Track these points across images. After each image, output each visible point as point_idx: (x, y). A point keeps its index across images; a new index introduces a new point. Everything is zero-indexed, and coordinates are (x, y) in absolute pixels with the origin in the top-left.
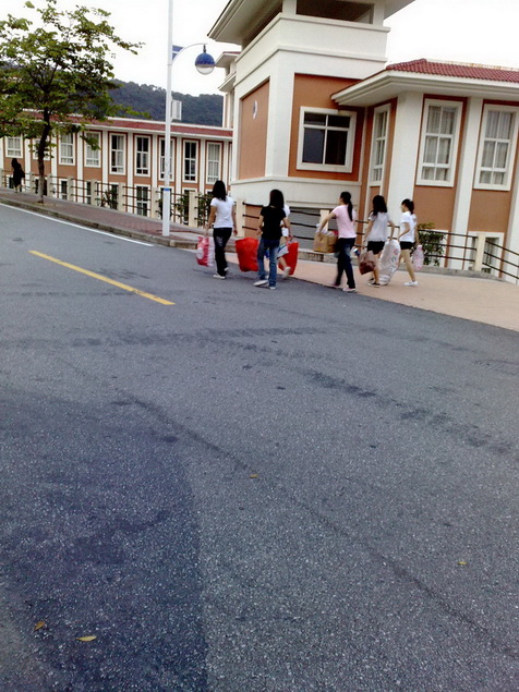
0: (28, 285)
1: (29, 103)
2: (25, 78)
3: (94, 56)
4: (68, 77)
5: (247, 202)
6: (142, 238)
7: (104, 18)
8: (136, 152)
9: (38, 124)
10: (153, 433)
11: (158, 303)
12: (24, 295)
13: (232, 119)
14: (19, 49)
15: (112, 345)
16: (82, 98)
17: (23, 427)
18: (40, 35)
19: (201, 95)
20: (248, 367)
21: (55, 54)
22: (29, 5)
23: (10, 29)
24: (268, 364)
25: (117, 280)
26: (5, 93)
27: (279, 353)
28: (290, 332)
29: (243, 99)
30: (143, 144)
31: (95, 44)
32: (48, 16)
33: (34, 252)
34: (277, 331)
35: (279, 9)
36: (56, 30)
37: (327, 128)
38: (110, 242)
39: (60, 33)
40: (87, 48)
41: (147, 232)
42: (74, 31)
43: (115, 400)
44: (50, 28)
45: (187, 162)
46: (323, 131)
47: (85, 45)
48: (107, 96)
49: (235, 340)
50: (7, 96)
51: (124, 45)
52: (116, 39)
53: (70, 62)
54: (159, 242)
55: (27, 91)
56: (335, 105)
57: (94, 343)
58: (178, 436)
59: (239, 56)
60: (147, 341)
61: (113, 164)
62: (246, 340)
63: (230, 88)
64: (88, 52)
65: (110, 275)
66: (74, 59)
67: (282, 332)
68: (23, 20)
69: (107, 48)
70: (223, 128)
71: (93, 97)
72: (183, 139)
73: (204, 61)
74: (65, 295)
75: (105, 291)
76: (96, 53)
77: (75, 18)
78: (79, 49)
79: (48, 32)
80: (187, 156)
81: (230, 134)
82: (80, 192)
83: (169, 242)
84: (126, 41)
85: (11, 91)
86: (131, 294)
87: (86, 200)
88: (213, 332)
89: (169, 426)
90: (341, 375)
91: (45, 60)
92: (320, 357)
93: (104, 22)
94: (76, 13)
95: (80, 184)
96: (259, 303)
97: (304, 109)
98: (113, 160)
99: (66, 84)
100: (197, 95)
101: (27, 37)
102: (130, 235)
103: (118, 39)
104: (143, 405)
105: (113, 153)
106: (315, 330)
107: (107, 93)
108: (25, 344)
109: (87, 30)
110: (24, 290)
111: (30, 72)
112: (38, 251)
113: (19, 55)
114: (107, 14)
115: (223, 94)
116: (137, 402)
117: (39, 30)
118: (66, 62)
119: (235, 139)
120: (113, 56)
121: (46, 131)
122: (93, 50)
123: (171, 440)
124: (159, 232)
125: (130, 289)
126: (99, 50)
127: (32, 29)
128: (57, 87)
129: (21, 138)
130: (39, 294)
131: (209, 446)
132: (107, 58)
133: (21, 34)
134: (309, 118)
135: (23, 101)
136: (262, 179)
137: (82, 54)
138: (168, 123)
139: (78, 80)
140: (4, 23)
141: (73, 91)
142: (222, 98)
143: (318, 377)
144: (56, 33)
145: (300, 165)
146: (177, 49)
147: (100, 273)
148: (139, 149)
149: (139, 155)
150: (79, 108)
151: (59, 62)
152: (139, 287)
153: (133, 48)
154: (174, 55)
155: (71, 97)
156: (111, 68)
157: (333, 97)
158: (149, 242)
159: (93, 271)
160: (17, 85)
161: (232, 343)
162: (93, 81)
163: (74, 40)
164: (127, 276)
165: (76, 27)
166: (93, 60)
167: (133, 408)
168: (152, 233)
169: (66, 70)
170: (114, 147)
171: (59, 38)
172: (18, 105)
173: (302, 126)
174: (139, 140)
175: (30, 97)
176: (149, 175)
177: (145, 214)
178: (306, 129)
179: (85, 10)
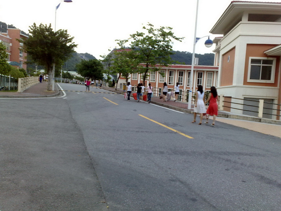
0: (138, 128)
1: (142, 62)
2: (141, 53)
3: (166, 44)
4: (156, 51)
5: (225, 96)
6: (180, 110)
7: (170, 30)
8: (178, 77)
9: (144, 68)
10: (187, 196)
11: (187, 137)
12: (137, 132)
13: (218, 63)
14: (140, 43)
15: (168, 154)
16: (160, 59)
17: (136, 186)
18: (147, 38)
19: (205, 54)
20: (227, 170)
21: (152, 44)
22: (144, 28)
23: (137, 37)
24: (237, 169)
25: (170, 127)
26: (134, 58)
27: (242, 164)
28: (246, 154)
29: (223, 55)
30: (181, 74)
31: (167, 39)
32: (150, 31)
33: (140, 115)
34: (240, 154)
35: (240, 20)
36: (153, 36)
37: (262, 65)
38: (167, 112)
39: (154, 36)
40: (163, 41)
41: (182, 108)
42: (159, 36)
43: (170, 179)
44: (151, 35)
45: (198, 80)
46: (260, 66)
47: (163, 40)
48: (169, 57)
49: (221, 156)
50: (134, 59)
51: (177, 39)
52: (174, 37)
53: (157, 46)
54: (187, 112)
55: (141, 57)
56: (266, 55)
57: (162, 153)
58: (197, 199)
59: (222, 38)
60: (182, 153)
61: (169, 81)
62: (226, 157)
63: (218, 51)
64: (164, 43)
65: (167, 125)
66: (158, 45)
67: (243, 154)
68: (142, 33)
69: (170, 40)
70: (214, 66)
71: (164, 58)
72: (197, 71)
73: (208, 42)
74: (151, 132)
75: (166, 131)
76: (167, 43)
77: (160, 31)
78: (160, 42)
79: (150, 36)
80: (199, 77)
81: (217, 68)
82: (156, 92)
83: (190, 112)
84: (177, 37)
85: (136, 58)
86: (176, 133)
87: (158, 95)
88: (211, 152)
89: (193, 193)
90: (274, 178)
91: (148, 46)
92: (263, 168)
93: (170, 32)
94: (160, 29)
95: (157, 89)
96: (231, 140)
97: (250, 58)
98: (170, 80)
99: (155, 54)
100: (203, 54)
101: (143, 39)
102: (175, 109)
103: (175, 37)
104: (182, 182)
105: (170, 77)
106: (259, 155)
107: (169, 56)
108: (137, 151)
109: (164, 35)
110: (137, 130)
111: (143, 51)
112: (142, 115)
113: (140, 45)
114: (171, 29)
115: (215, 53)
116: (179, 181)
117: (147, 36)
118: (156, 46)
119: (219, 70)
120: (173, 43)
121: (147, 71)
122: (165, 42)
123: (194, 200)
124: (186, 108)
125: (175, 131)
126: (168, 41)
127: (145, 36)
128: (152, 55)
129: (137, 73)
130: (142, 132)
131: (211, 205)
132: (170, 44)
133: (141, 38)
134: (253, 61)
135: (140, 61)
136: (231, 86)
137: (161, 43)
138: (193, 65)
139: (159, 52)
140: (135, 34)
141: (157, 56)
142: (214, 54)
143: (262, 178)
144: (153, 37)
145: (249, 80)
146: (198, 39)
147: (164, 124)
148: (180, 76)
149: (179, 78)
150: (159, 62)
151: (153, 47)
152: (179, 130)
153: (180, 40)
154: (196, 41)
155: (156, 59)
156: (172, 47)
157: (265, 52)
158: (182, 111)
159: (161, 123)
160: (138, 56)
161: (219, 158)
162: (164, 52)
163: (159, 39)
164: (174, 125)
165: (160, 34)
166: (165, 45)
167: (178, 183)
168: (184, 108)
169: (155, 49)
170: (170, 75)
171: (154, 39)
172: (138, 63)
173: (250, 65)
174: (180, 72)
175: (142, 59)
176: (183, 85)
177: (180, 100)
178: (252, 66)
179: (163, 28)
